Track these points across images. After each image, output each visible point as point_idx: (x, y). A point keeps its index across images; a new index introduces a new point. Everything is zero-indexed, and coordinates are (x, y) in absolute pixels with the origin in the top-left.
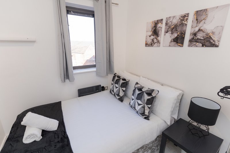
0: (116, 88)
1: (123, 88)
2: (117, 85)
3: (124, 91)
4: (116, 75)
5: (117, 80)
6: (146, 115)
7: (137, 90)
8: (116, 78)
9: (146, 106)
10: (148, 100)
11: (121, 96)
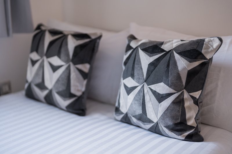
0: (55, 69)
1: (80, 66)
2: (56, 61)
3: (85, 75)
4: (43, 28)
5: (51, 43)
6: (191, 127)
7: (142, 54)
8: (48, 39)
9: (186, 95)
10: (191, 74)
11: (79, 94)
